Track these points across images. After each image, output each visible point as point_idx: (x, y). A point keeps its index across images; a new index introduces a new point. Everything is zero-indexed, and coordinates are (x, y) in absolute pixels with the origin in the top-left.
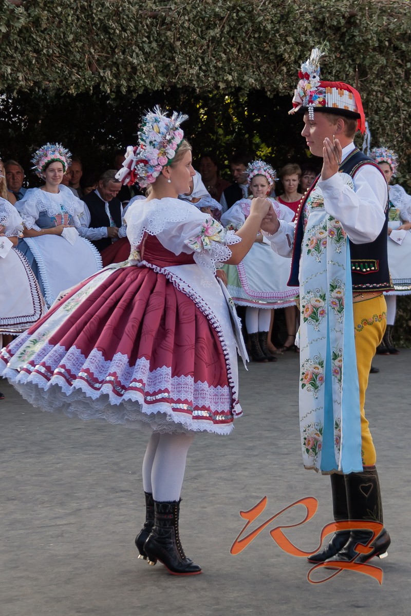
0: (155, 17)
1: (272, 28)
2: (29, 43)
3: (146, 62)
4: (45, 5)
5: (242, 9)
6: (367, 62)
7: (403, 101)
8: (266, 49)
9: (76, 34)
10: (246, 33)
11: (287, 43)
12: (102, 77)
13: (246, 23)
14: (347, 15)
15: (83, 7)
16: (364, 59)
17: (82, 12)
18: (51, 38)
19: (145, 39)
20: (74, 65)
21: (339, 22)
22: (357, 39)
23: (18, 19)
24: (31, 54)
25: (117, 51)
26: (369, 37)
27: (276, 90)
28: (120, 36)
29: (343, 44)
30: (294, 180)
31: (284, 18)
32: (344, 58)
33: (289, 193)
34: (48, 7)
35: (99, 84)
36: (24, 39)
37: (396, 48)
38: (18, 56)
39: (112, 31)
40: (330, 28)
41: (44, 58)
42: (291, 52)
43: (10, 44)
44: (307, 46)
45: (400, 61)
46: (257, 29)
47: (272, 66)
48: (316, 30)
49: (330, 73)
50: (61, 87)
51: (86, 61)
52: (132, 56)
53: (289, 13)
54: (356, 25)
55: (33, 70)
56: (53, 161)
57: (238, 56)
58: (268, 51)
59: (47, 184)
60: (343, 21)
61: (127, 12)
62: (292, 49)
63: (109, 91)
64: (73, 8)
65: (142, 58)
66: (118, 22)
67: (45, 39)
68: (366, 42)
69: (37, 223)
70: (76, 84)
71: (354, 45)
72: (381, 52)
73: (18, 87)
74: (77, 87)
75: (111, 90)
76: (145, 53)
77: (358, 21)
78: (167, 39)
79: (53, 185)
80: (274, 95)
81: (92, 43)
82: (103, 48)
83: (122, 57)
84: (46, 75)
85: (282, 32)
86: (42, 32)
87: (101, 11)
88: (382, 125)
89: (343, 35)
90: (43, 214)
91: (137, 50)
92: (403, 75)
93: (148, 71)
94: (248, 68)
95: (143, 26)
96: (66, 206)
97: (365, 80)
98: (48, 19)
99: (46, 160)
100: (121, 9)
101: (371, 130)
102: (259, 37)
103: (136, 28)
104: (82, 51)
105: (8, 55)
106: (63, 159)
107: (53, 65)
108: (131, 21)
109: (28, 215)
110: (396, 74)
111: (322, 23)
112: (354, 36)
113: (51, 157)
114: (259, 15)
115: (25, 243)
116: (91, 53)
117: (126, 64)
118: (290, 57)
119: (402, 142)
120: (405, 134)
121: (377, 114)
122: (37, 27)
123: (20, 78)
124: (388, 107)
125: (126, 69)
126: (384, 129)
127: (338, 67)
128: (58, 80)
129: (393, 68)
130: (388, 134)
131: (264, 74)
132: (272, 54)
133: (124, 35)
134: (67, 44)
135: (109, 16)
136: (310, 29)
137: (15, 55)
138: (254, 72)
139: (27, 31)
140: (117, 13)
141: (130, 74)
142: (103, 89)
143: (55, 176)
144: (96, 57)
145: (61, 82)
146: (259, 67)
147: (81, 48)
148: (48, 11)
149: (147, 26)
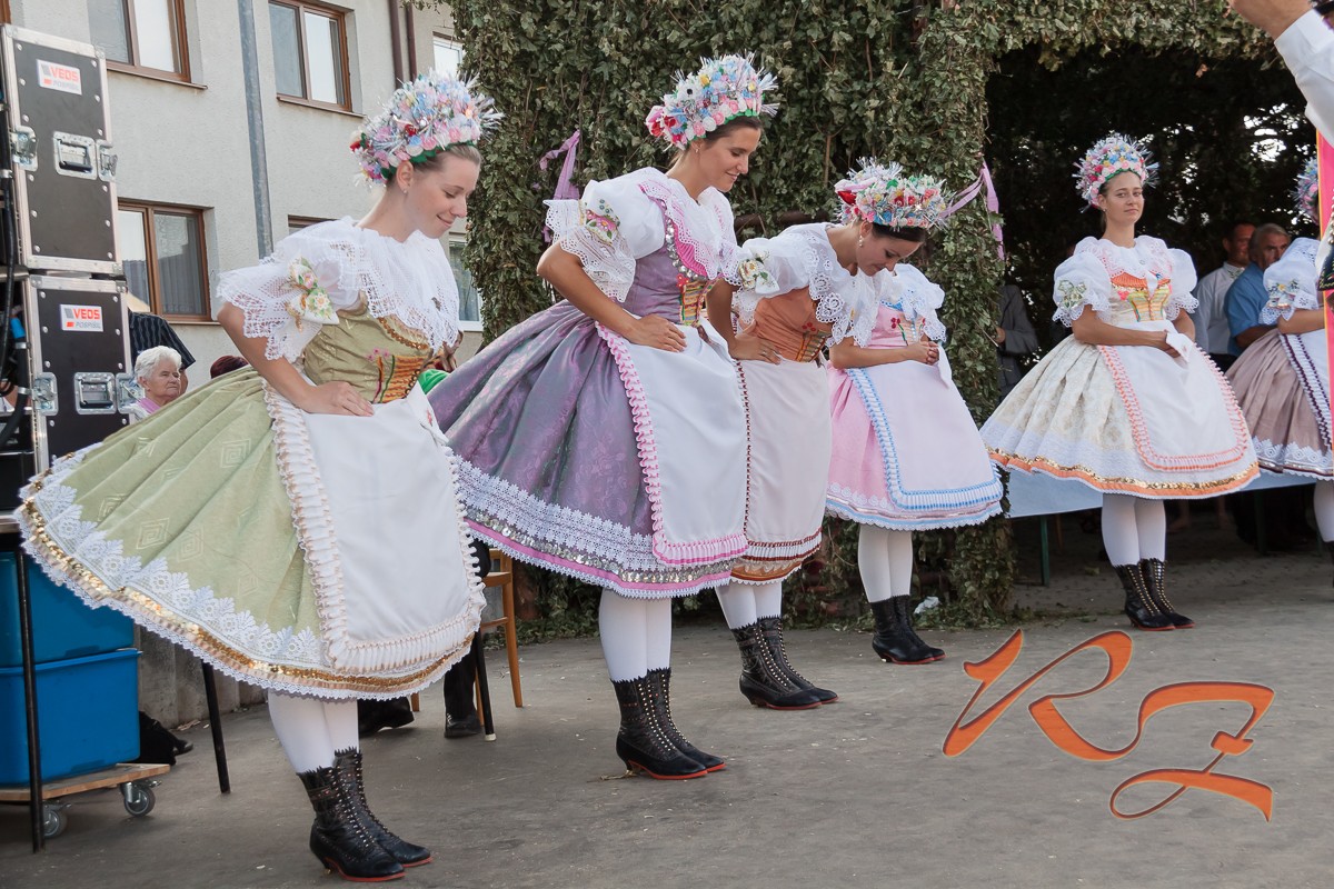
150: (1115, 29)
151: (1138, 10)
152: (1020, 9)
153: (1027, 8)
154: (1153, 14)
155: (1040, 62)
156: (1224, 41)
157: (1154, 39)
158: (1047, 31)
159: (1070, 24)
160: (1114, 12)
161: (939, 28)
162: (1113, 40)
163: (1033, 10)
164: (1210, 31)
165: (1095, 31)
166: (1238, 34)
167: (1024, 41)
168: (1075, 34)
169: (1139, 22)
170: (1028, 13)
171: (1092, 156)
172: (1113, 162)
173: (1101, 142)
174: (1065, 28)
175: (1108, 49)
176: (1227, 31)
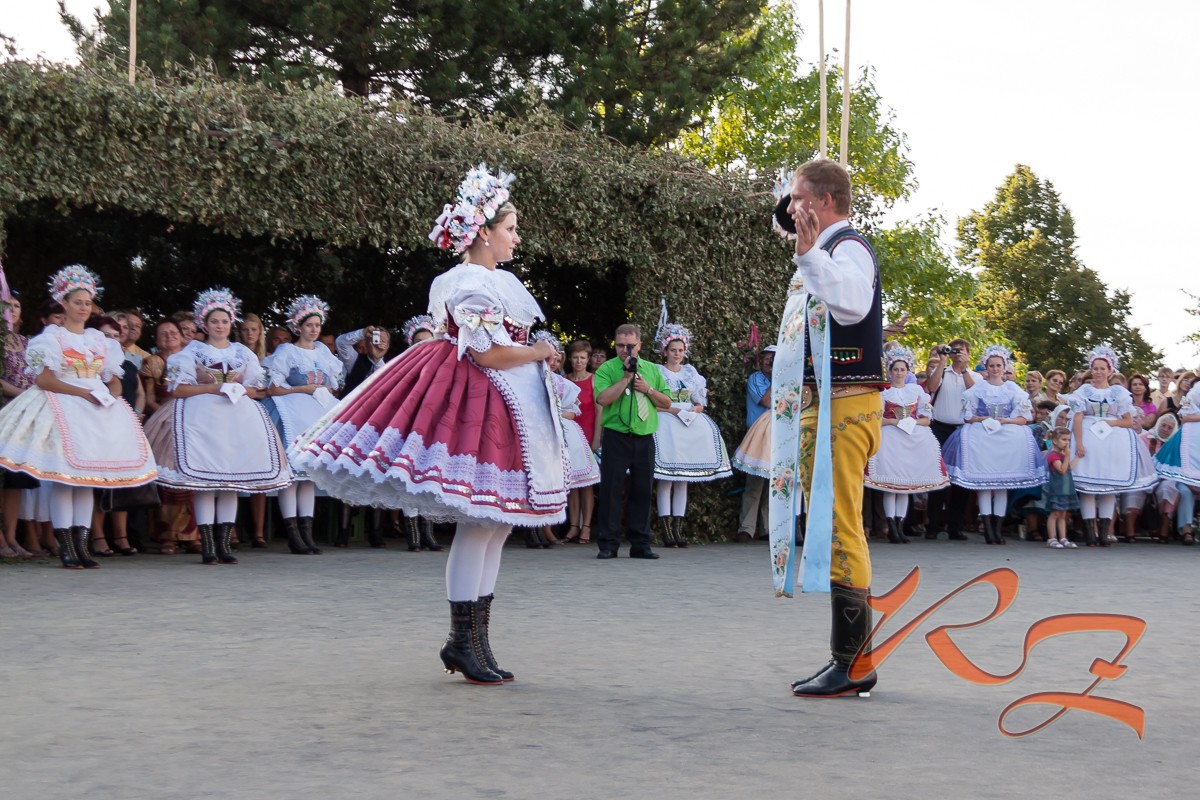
0: (433, 171)
1: (562, 192)
2: (290, 188)
3: (420, 216)
4: (311, 149)
5: (530, 169)
6: (666, 235)
7: (705, 280)
8: (555, 213)
9: (342, 181)
10: (533, 194)
11: (578, 208)
12: (370, 230)
13: (533, 184)
14: (645, 184)
15: (352, 154)
16: (663, 231)
17: (351, 159)
18: (315, 184)
19: (420, 192)
20: (340, 215)
21: (636, 191)
22: (655, 210)
23: (279, 160)
24: (292, 200)
25: (388, 202)
26: (668, 208)
27: (563, 257)
28: (392, 188)
29: (641, 215)
30: (582, 358)
31: (576, 183)
32: (641, 229)
33: (577, 371)
34: (315, 151)
35: (367, 237)
36: (286, 184)
37: (699, 224)
38: (277, 201)
39: (383, 181)
40: (626, 196)
41: (306, 205)
42: (582, 218)
43: (269, 187)
44: (599, 214)
45: (703, 239)
46: (545, 190)
47: (561, 232)
48: (611, 198)
49: (625, 244)
50: (324, 237)
51: (353, 211)
52: (404, 209)
53: (581, 177)
54: (654, 196)
55: (294, 217)
56: (312, 315)
57: (523, 218)
58: (557, 216)
59: (302, 339)
60: (640, 191)
61: (401, 162)
62: (583, 215)
63: (378, 246)
64: (341, 155)
65: (415, 211)
66: (391, 172)
67: (309, 185)
68: (665, 212)
69: (288, 381)
70: (342, 235)
71: (652, 217)
72: (683, 227)
73: (276, 234)
74: (343, 239)
75: (380, 246)
76: (419, 207)
77: (657, 192)
78: (444, 192)
79: (309, 341)
80: (563, 264)
81: (361, 193)
82: (373, 199)
83: (393, 209)
84: (306, 223)
85: (572, 195)
86: (306, 177)
87: (372, 159)
88: (681, 304)
89: (640, 206)
90: (294, 371)
91: (410, 203)
92: (706, 254)
93: (422, 227)
94: (534, 233)
95: (418, 178)
96: (320, 364)
97: (665, 255)
98: (312, 163)
99: (303, 314)
100: (394, 158)
101: (668, 309)
102: (548, 200)
103: (411, 180)
104: (350, 200)
105: (266, 199)
106: (321, 313)
107: (316, 213)
108: (406, 173)
109: (278, 371)
110: (699, 252)
111: (618, 191)
112: (653, 207)
113: (309, 310)
114: (548, 176)
115: (273, 401)
116: (359, 203)
117: (398, 217)
118: (580, 223)
119: (702, 323)
120: (705, 316)
121: (675, 292)
122: (301, 171)
123: (279, 225)
124: (688, 285)
125: (398, 223)
126: (682, 308)
127: (634, 239)
128: (322, 229)
129: (694, 245)
130: (687, 314)
131: (551, 240)
132: (561, 219)
133: (397, 186)
134: (333, 192)
135: (381, 165)
136: (604, 195)
137: (274, 199)
138: (540, 237)
139: (289, 174)
140: (390, 163)
141: (402, 228)
142: (371, 243)
143: (313, 331)
144: (365, 208)
145: (325, 233)
146: (546, 232)
147: (348, 197)
148: (313, 155)
149: (423, 178)
150: (106, 198)
151: (123, 187)
152: (36, 175)
153: (42, 175)
154: (135, 190)
155: (57, 208)
156: (183, 213)
157: (134, 206)
158: (56, 192)
159: (74, 189)
160: (107, 186)
162: (104, 204)
163: (45, 177)
164: (174, 206)
165: (93, 196)
166: (191, 210)
167: (39, 197)
168: (77, 195)
169: (122, 194)
170: (42, 179)
171: (62, 275)
172: (75, 281)
173: (69, 268)
174: (68, 191)
175: (101, 208)
176: (185, 207)
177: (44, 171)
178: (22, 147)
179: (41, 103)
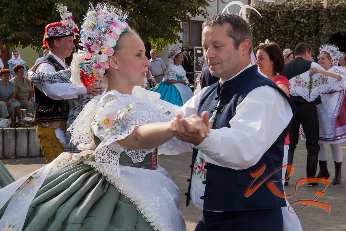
158: (341, 31)
161: (322, 31)
167: (337, 32)
170: (338, 28)
174: (344, 30)
177: (338, 26)
178: (333, 21)
179: (338, 9)
